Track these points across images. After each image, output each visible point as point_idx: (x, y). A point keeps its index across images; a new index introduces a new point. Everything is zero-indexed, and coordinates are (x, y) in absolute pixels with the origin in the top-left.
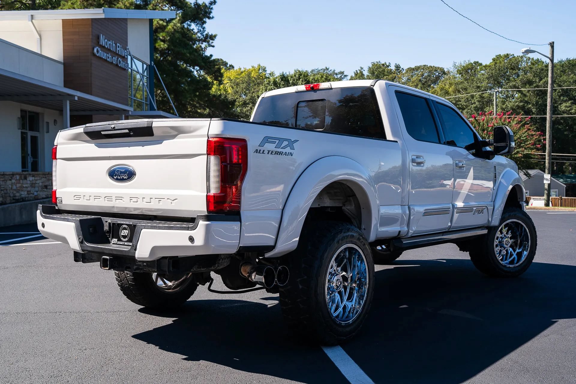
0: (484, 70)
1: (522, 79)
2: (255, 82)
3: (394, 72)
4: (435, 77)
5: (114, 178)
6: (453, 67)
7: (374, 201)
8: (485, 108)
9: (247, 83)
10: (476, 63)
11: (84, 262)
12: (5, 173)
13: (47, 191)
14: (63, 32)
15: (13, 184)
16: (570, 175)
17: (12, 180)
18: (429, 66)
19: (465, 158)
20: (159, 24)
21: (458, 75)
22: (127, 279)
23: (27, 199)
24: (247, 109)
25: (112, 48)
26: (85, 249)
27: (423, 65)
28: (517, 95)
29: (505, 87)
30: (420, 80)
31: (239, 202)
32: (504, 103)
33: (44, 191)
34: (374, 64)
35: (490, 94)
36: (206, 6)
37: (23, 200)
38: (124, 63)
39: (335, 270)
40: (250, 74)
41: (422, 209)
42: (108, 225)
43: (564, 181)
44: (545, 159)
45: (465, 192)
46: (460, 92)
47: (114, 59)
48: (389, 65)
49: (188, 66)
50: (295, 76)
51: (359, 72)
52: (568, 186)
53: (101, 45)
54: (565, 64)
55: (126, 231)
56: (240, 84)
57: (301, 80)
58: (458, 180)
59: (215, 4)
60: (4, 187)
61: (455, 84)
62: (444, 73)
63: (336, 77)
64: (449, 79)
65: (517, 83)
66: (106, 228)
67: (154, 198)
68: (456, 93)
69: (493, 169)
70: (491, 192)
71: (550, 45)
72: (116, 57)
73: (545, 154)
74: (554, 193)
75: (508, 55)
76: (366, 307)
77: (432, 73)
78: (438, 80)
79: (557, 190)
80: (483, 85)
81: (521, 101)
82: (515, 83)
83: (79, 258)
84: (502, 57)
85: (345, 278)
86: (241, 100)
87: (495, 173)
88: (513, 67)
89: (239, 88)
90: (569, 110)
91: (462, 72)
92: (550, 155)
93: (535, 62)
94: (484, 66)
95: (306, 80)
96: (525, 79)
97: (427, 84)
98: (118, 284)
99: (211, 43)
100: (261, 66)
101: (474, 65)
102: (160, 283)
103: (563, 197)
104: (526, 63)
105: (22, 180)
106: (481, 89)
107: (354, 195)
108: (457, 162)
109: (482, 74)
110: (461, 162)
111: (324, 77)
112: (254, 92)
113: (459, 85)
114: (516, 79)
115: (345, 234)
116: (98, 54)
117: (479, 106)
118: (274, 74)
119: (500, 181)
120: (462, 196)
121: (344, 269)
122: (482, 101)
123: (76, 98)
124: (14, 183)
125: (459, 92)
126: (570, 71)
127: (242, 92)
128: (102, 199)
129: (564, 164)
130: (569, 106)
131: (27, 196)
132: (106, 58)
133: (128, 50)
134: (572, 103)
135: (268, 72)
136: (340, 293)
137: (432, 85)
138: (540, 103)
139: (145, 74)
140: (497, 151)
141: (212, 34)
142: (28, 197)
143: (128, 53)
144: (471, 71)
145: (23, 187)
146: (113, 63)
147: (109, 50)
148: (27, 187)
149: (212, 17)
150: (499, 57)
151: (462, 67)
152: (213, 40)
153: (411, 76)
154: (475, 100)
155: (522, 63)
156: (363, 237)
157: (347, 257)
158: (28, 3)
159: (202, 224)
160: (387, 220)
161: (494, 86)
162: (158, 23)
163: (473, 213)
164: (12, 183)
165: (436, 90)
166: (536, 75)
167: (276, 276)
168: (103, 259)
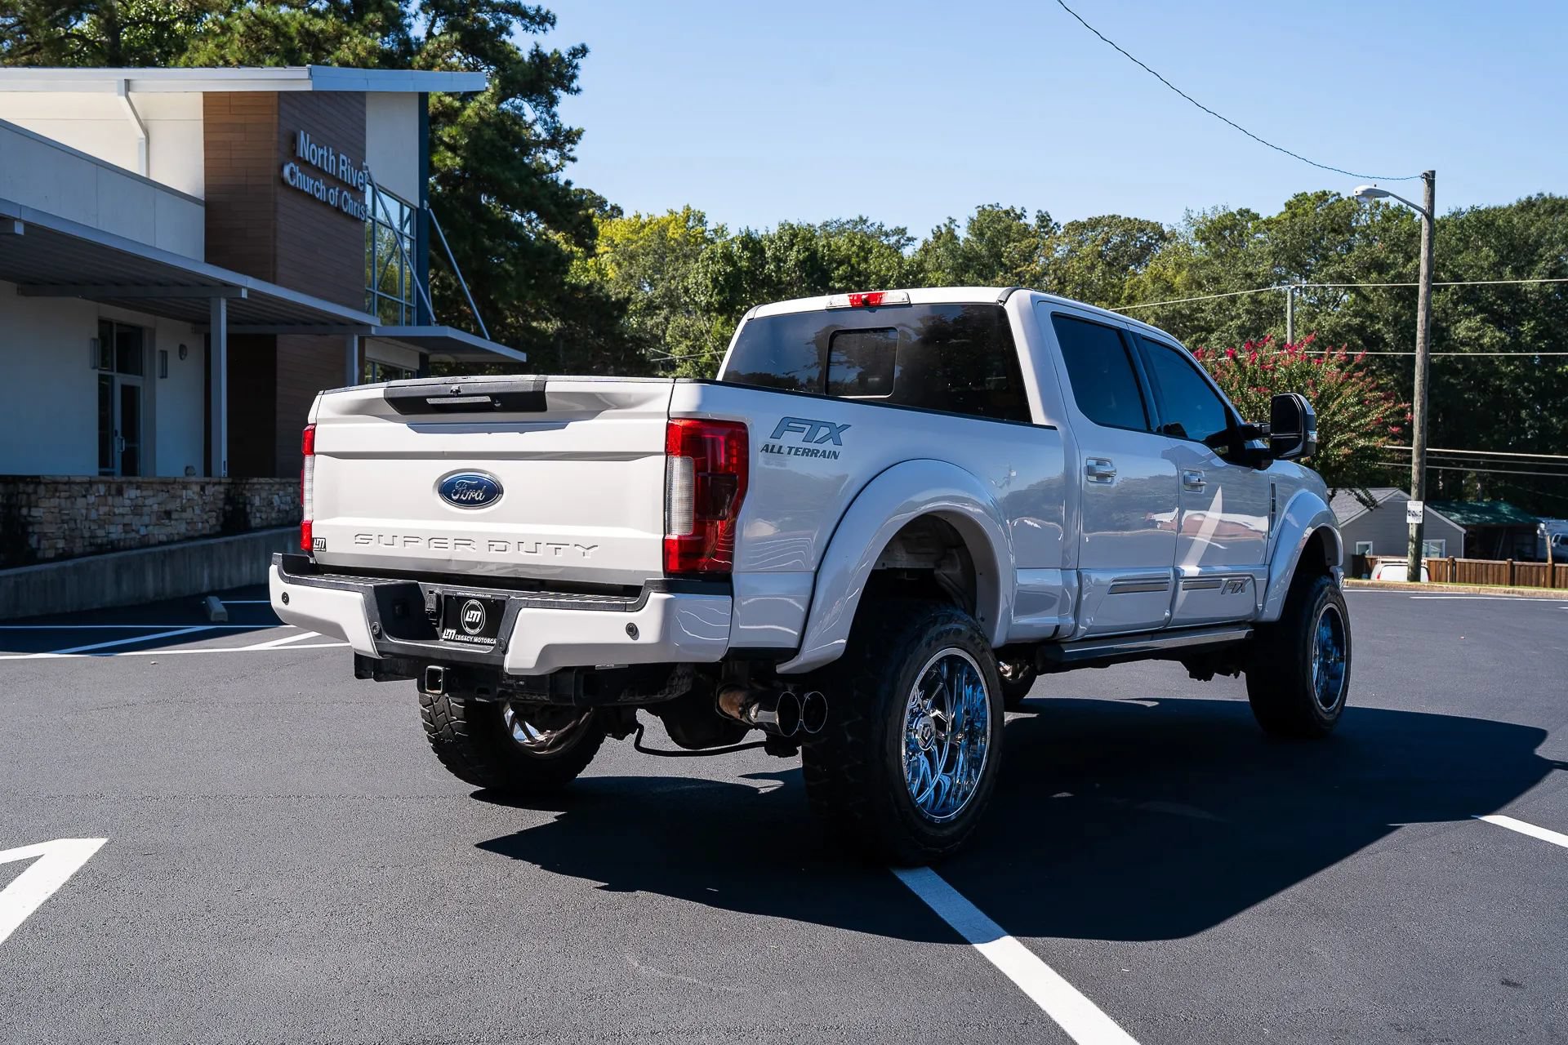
0: (1264, 233)
1: (1359, 257)
2: (678, 251)
3: (1033, 233)
4: (1138, 246)
5: (452, 500)
6: (1185, 223)
7: (1006, 558)
8: (1265, 329)
9: (657, 254)
10: (1245, 212)
11: (377, 679)
12: (72, 479)
13: (171, 526)
14: (205, 124)
15: (90, 507)
16: (1479, 504)
17: (88, 497)
18: (1125, 220)
19: (1204, 465)
20: (442, 105)
21: (1198, 243)
22: (450, 725)
23: (122, 544)
24: (656, 320)
25: (328, 166)
26: (385, 650)
27: (1109, 217)
28: (1345, 297)
29: (1315, 278)
30: (1100, 255)
31: (730, 557)
32: (1312, 316)
33: (164, 525)
34: (982, 211)
35: (1280, 295)
36: (561, 59)
37: (113, 547)
38: (356, 204)
39: (919, 705)
40: (664, 231)
41: (1107, 578)
42: (435, 599)
43: (1463, 519)
44: (1409, 461)
45: (1205, 541)
46: (1202, 287)
47: (332, 194)
48: (1022, 215)
49: (508, 210)
50: (780, 238)
51: (944, 230)
52: (1469, 529)
53: (300, 158)
54: (1469, 220)
55: (476, 613)
56: (639, 256)
57: (795, 248)
58: (1188, 513)
59: (584, 55)
60: (68, 514)
61: (1191, 265)
62: (1162, 237)
63: (885, 242)
64: (1176, 253)
65: (1348, 267)
66: (431, 606)
67: (544, 544)
68: (1191, 289)
69: (1268, 492)
70: (1265, 541)
71: (1424, 180)
72: (337, 189)
73: (1412, 450)
74: (1437, 549)
75: (1324, 193)
76: (986, 785)
77: (1131, 236)
78: (1148, 254)
79: (1444, 540)
80: (1261, 270)
81: (1356, 314)
82: (1341, 269)
83: (366, 670)
84: (1309, 200)
85: (940, 724)
86: (640, 298)
87: (1274, 501)
88: (1337, 227)
89: (635, 267)
90: (1477, 339)
91: (1207, 234)
92: (1421, 454)
93: (1392, 213)
94: (1264, 222)
95: (807, 249)
96: (1365, 258)
97: (1118, 264)
98: (428, 737)
99: (569, 151)
100: (693, 209)
101: (1238, 217)
102: (518, 734)
103: (1457, 560)
104: (1370, 215)
105: (112, 496)
106: (1256, 279)
107: (960, 544)
108: (1187, 473)
109: (1258, 241)
110: (1196, 475)
111: (857, 242)
112: (674, 278)
113: (1201, 269)
114: (1344, 257)
115: (942, 628)
116: (292, 180)
117: (1249, 323)
118: (725, 233)
119: (1285, 520)
120: (1197, 551)
121: (939, 704)
122: (1258, 312)
123: (244, 294)
124: (93, 504)
125: (1200, 286)
126: (1481, 239)
127: (644, 278)
128: (423, 544)
129: (1462, 475)
130: (1476, 327)
131: (123, 536)
132: (313, 192)
133: (366, 172)
134: (1483, 321)
135: (711, 226)
136: (928, 754)
137: (1130, 268)
138: (1404, 318)
139: (407, 230)
140: (1278, 451)
141: (571, 129)
142: (125, 539)
143: (367, 179)
144: (1232, 233)
145: (115, 514)
146: (329, 203)
147: (320, 170)
148: (123, 515)
149: (576, 89)
150: (1301, 198)
151: (1208, 223)
152: (574, 143)
153: (1078, 243)
154: (1239, 308)
155: (1359, 215)
156: (979, 634)
157: (945, 676)
158: (100, 42)
159: (656, 598)
160: (1031, 601)
161: (1288, 273)
162: (440, 101)
163: (1221, 589)
164: (88, 504)
165: (1140, 281)
166: (1395, 247)
167: (802, 714)
168: (431, 671)
